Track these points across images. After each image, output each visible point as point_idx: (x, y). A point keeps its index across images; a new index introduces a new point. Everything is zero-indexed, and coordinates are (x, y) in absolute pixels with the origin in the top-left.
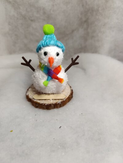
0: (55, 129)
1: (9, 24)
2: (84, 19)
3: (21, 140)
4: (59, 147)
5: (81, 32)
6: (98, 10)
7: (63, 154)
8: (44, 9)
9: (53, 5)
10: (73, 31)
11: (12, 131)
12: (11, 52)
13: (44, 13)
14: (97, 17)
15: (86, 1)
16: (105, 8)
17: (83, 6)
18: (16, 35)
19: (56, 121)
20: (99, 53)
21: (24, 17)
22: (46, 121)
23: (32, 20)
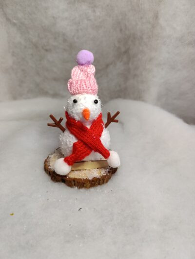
0: (73, 212)
1: (13, 54)
2: (123, 49)
3: (25, 226)
4: (77, 236)
5: (120, 67)
6: (142, 38)
7: (81, 245)
8: (64, 35)
9: (78, 31)
10: (107, 66)
11: (13, 214)
12: (15, 95)
13: (65, 40)
14: (141, 48)
15: (126, 25)
16: (151, 37)
17: (121, 30)
18: (23, 70)
19: (76, 202)
20: (143, 101)
21: (36, 46)
22: (62, 201)
23: (47, 50)
